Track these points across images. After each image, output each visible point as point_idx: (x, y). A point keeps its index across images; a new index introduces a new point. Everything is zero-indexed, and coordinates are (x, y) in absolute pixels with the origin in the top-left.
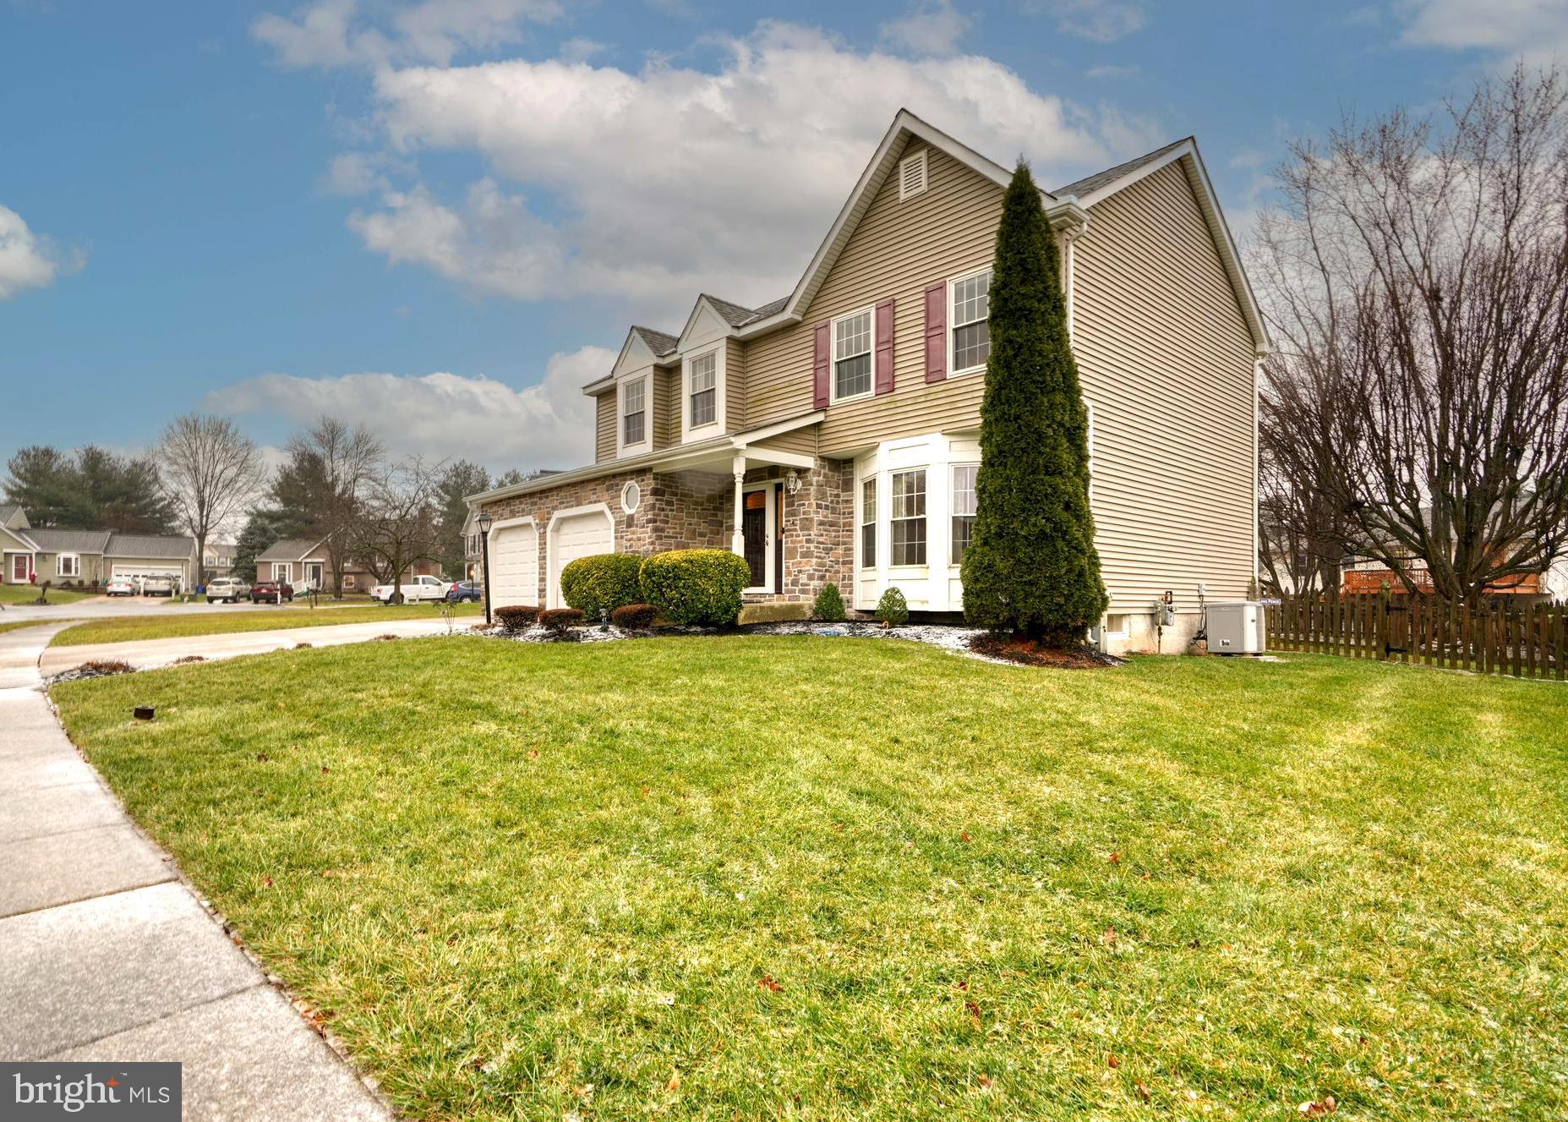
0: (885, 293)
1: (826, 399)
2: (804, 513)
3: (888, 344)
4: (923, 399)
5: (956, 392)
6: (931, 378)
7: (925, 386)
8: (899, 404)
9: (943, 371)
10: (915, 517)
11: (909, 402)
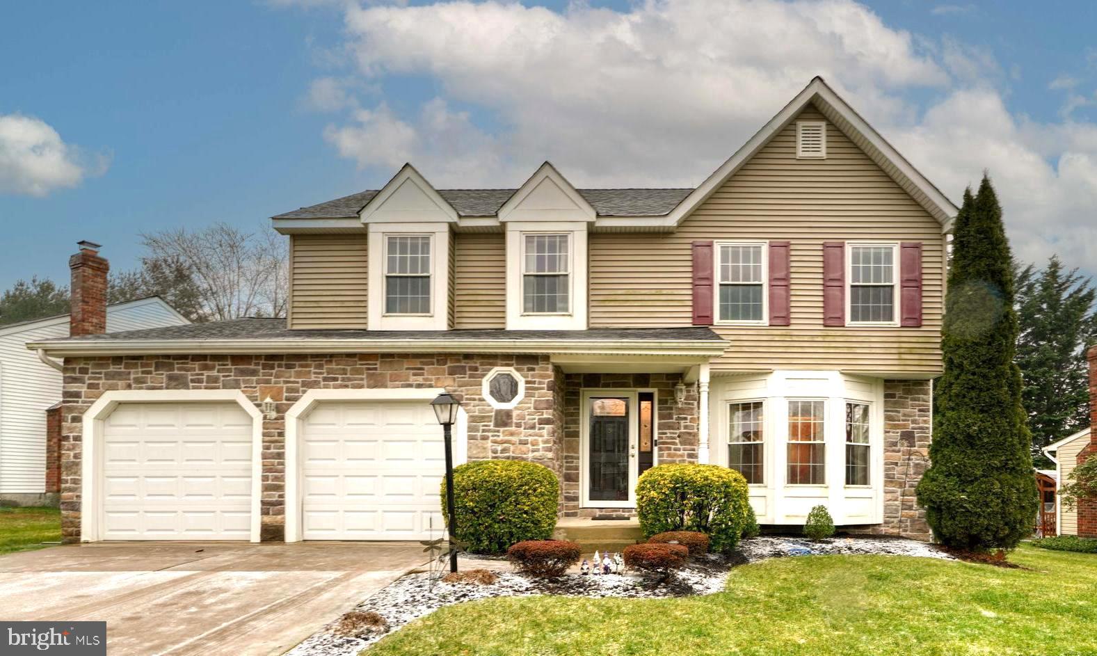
0: (782, 235)
1: (710, 318)
2: (686, 427)
3: (781, 280)
4: (820, 339)
5: (854, 339)
6: (829, 322)
7: (822, 328)
8: (795, 339)
9: (842, 318)
10: (812, 442)
11: (806, 339)
